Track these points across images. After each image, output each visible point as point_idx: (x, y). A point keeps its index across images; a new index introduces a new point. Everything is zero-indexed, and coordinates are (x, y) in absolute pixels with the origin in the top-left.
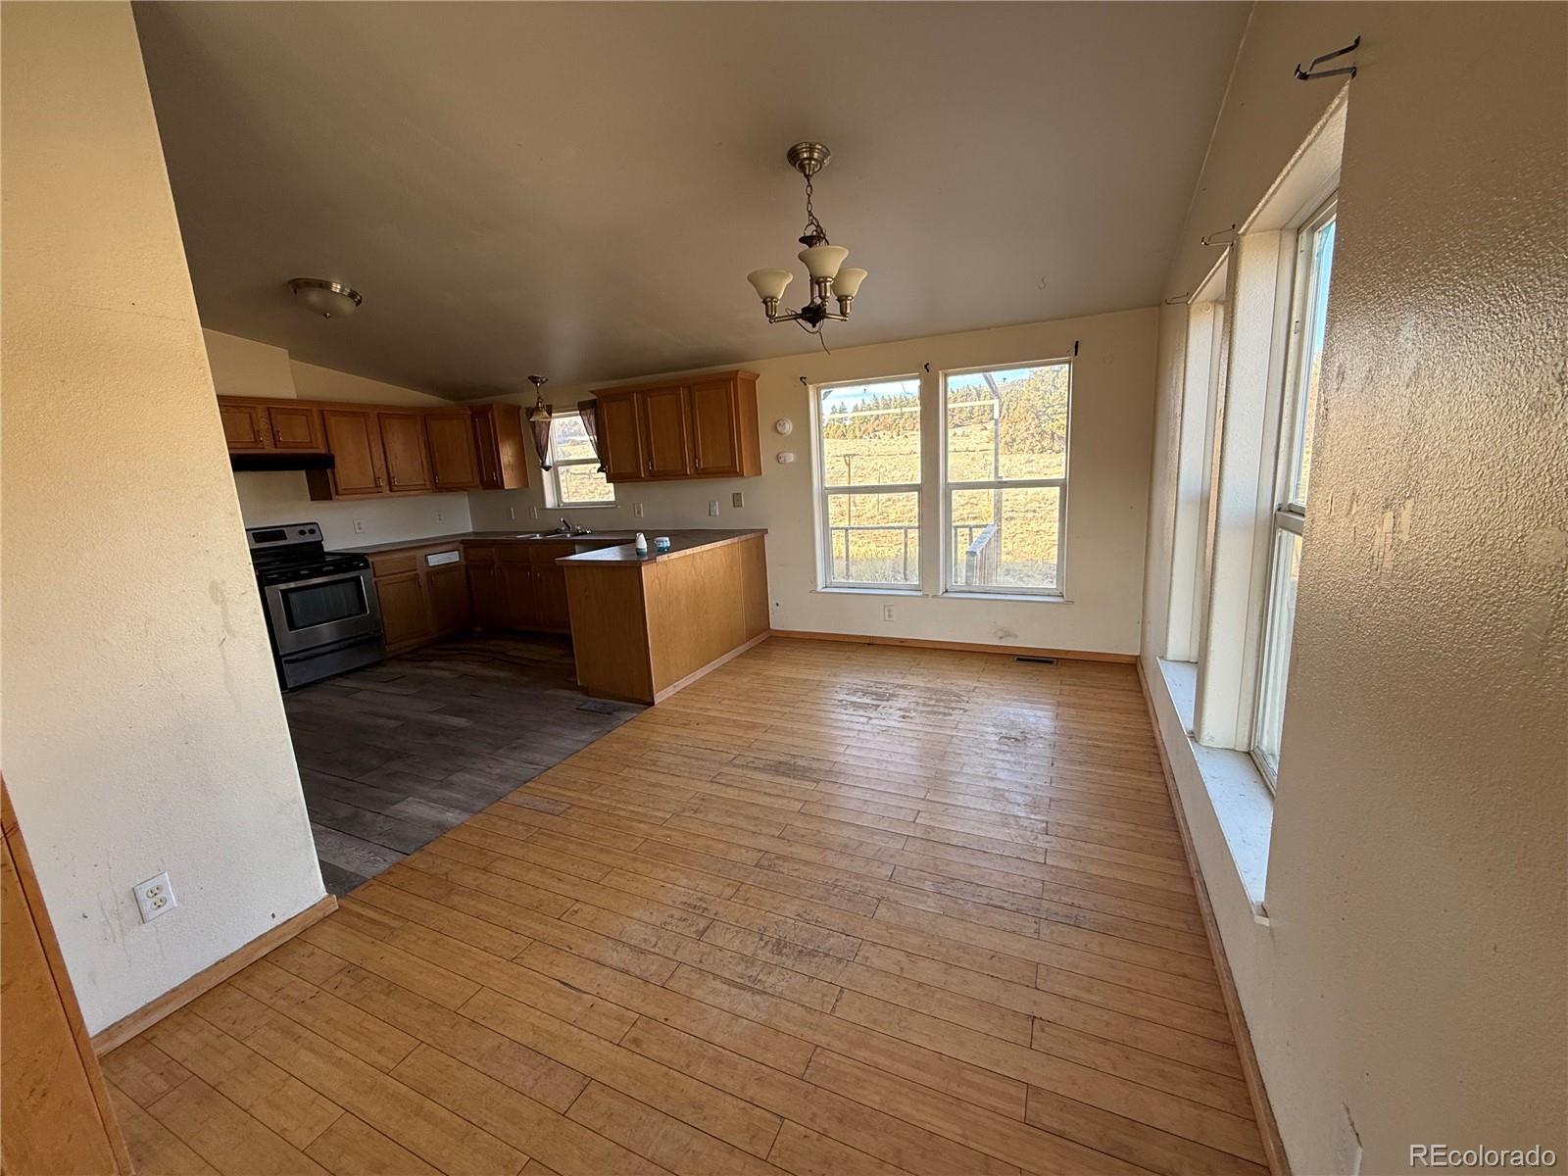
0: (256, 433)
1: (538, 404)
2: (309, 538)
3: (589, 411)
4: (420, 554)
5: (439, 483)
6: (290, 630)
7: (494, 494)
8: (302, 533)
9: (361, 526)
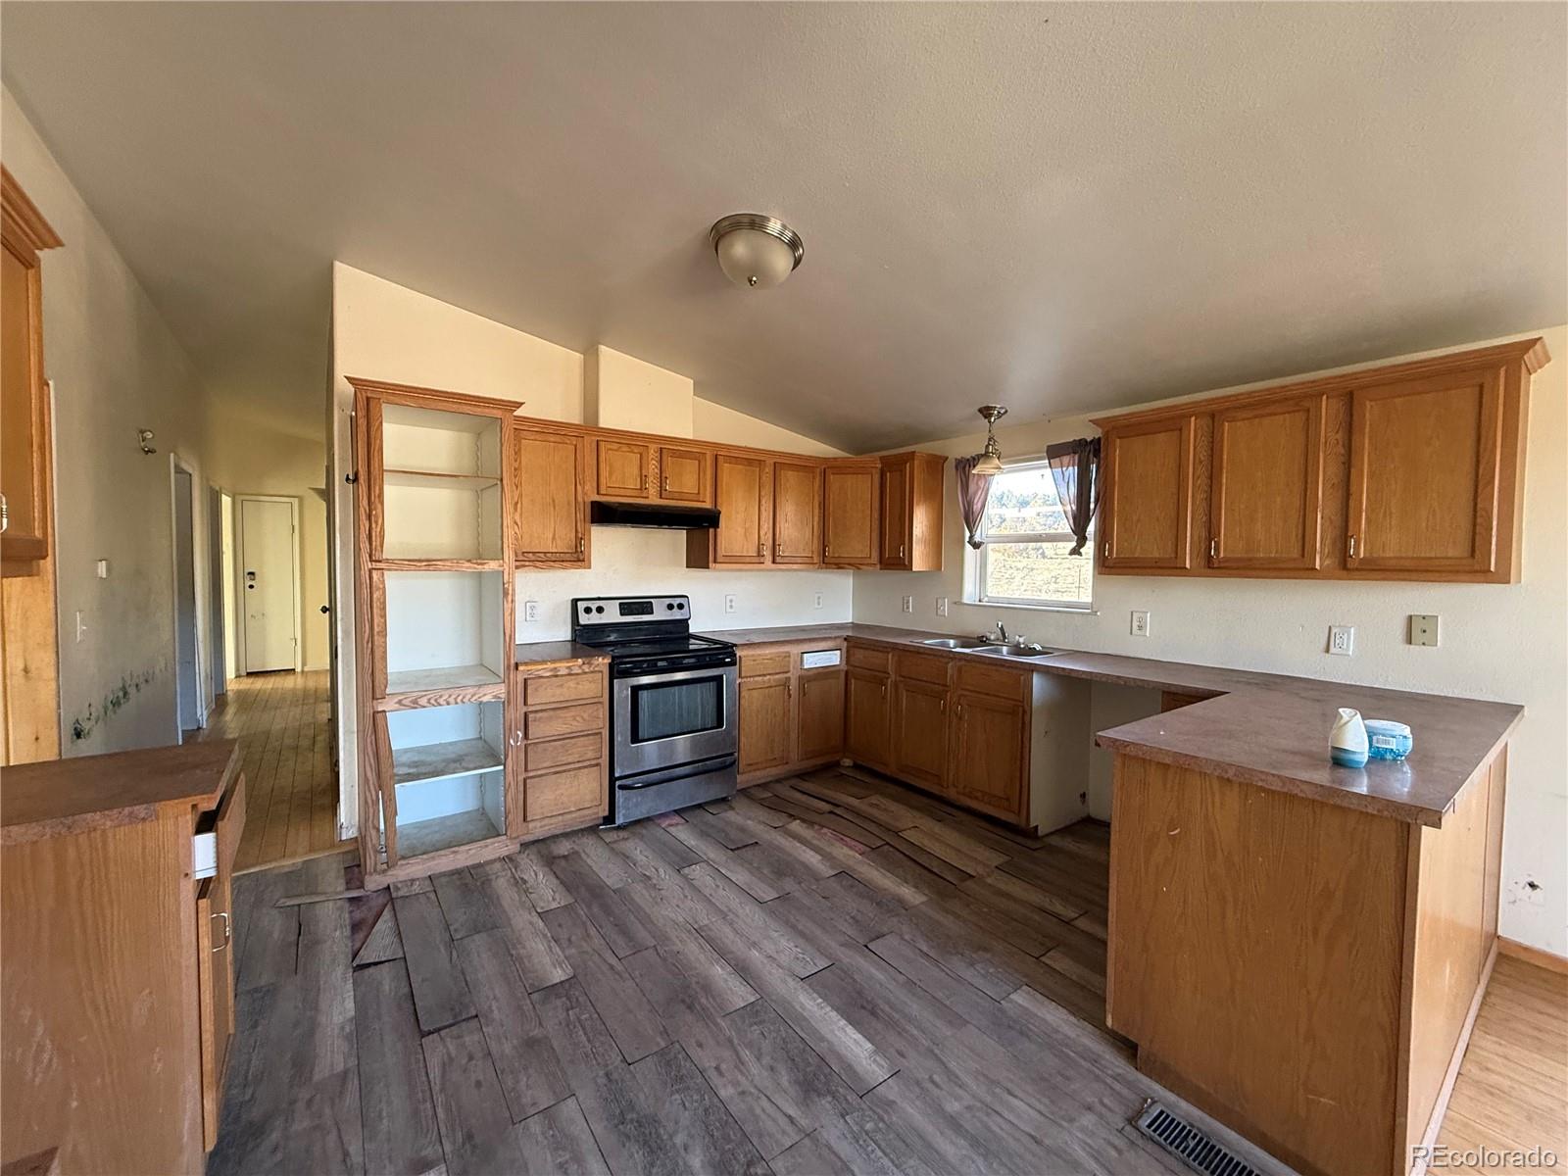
0: (643, 478)
1: (987, 447)
2: (676, 615)
3: (1066, 459)
4: (795, 650)
5: (827, 558)
6: (633, 743)
7: (895, 577)
8: (670, 607)
9: (733, 604)
